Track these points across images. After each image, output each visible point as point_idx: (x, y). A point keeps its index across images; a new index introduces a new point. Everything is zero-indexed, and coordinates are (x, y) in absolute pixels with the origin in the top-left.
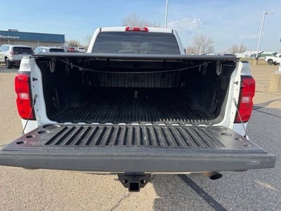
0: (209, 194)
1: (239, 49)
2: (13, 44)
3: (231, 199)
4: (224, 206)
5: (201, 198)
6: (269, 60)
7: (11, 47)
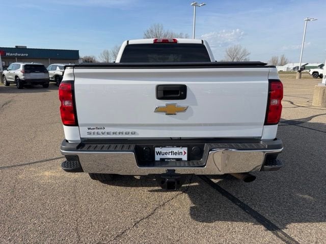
0: (245, 202)
1: (279, 62)
2: (24, 62)
3: (267, 207)
4: (260, 212)
5: (237, 207)
6: (314, 72)
7: (22, 65)
